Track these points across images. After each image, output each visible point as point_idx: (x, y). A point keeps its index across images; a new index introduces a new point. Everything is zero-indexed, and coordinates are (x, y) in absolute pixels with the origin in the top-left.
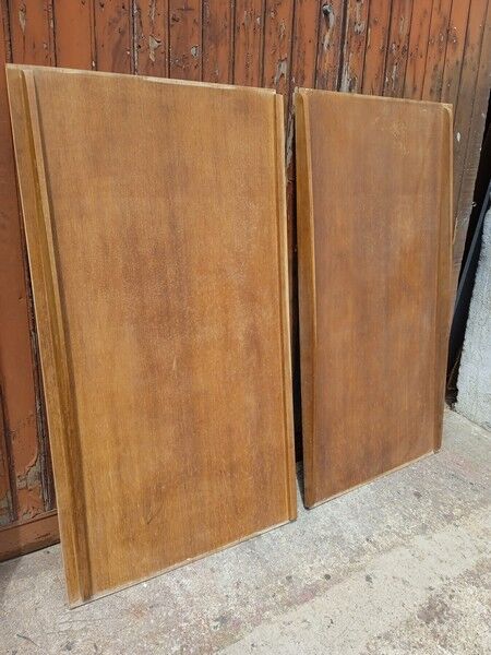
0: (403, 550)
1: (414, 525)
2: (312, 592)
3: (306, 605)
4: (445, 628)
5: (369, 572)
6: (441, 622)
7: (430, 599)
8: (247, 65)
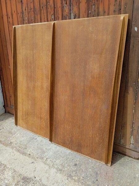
0: (47, 167)
1: (60, 167)
2: (24, 154)
3: (19, 154)
4: (21, 184)
5: (35, 162)
6: (23, 182)
7: (31, 178)
8: (44, 19)
